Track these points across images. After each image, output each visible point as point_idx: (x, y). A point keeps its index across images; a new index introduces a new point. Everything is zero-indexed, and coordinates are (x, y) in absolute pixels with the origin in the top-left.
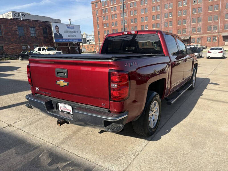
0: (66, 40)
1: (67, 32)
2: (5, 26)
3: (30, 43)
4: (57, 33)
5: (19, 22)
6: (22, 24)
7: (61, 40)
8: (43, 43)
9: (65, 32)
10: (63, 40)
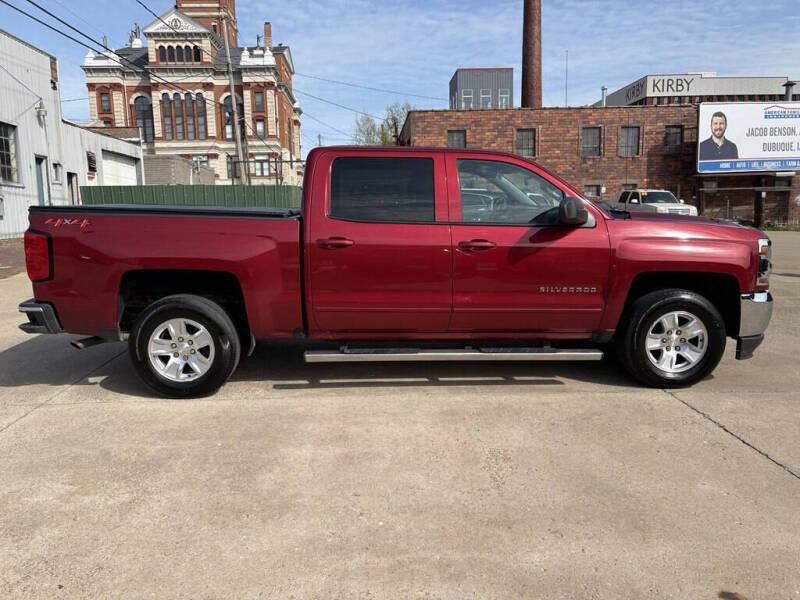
0: (749, 162)
1: (763, 132)
2: (547, 129)
3: (612, 179)
4: (716, 140)
5: (591, 115)
6: (596, 120)
7: (728, 166)
8: (655, 177)
9: (752, 133)
10: (738, 165)
